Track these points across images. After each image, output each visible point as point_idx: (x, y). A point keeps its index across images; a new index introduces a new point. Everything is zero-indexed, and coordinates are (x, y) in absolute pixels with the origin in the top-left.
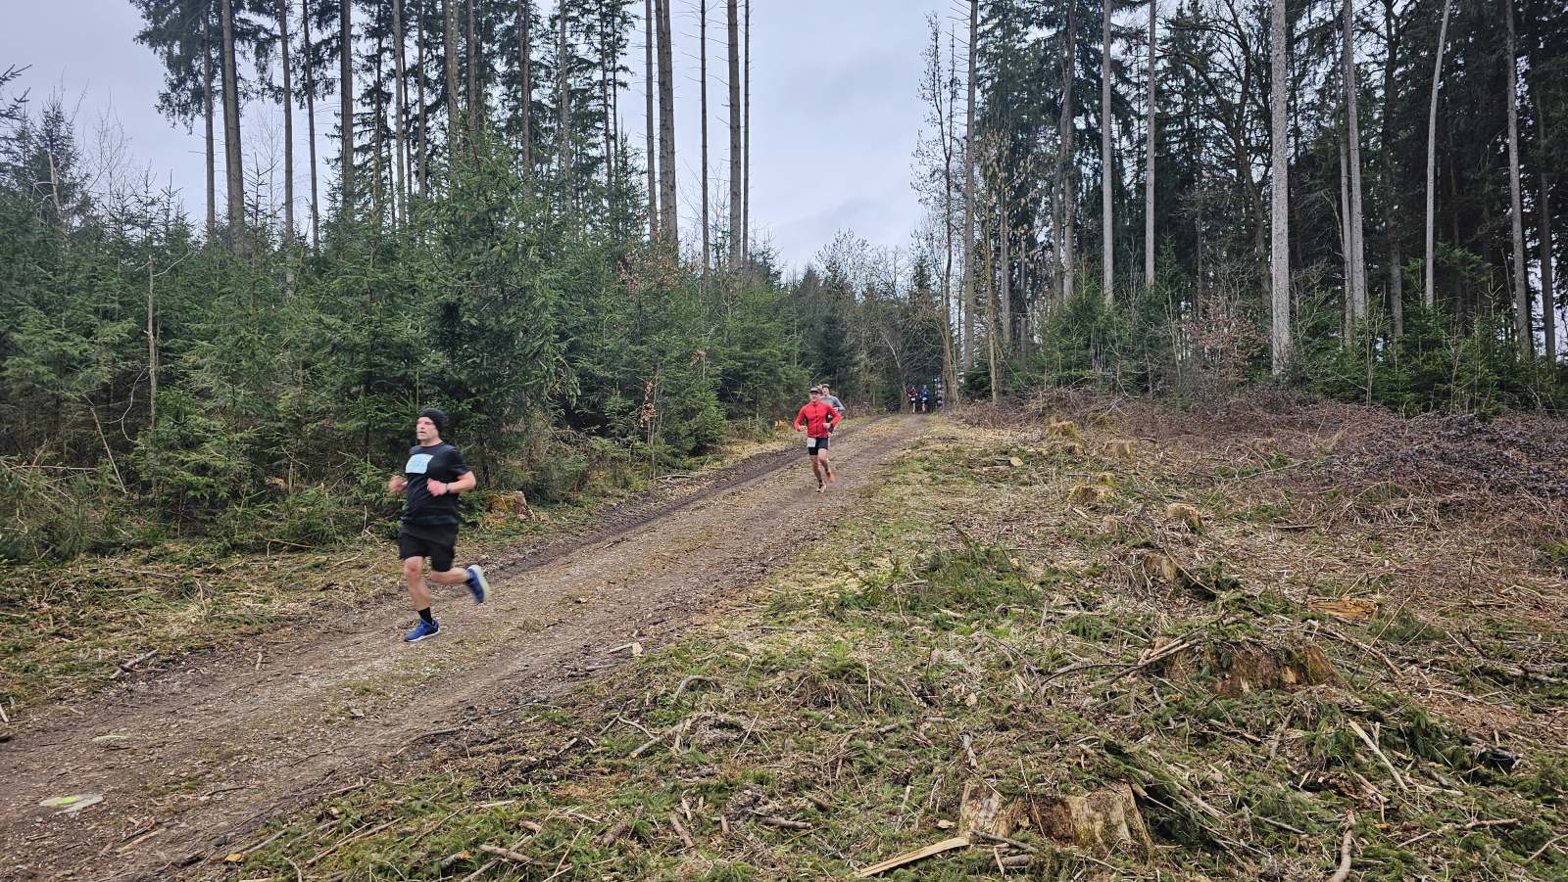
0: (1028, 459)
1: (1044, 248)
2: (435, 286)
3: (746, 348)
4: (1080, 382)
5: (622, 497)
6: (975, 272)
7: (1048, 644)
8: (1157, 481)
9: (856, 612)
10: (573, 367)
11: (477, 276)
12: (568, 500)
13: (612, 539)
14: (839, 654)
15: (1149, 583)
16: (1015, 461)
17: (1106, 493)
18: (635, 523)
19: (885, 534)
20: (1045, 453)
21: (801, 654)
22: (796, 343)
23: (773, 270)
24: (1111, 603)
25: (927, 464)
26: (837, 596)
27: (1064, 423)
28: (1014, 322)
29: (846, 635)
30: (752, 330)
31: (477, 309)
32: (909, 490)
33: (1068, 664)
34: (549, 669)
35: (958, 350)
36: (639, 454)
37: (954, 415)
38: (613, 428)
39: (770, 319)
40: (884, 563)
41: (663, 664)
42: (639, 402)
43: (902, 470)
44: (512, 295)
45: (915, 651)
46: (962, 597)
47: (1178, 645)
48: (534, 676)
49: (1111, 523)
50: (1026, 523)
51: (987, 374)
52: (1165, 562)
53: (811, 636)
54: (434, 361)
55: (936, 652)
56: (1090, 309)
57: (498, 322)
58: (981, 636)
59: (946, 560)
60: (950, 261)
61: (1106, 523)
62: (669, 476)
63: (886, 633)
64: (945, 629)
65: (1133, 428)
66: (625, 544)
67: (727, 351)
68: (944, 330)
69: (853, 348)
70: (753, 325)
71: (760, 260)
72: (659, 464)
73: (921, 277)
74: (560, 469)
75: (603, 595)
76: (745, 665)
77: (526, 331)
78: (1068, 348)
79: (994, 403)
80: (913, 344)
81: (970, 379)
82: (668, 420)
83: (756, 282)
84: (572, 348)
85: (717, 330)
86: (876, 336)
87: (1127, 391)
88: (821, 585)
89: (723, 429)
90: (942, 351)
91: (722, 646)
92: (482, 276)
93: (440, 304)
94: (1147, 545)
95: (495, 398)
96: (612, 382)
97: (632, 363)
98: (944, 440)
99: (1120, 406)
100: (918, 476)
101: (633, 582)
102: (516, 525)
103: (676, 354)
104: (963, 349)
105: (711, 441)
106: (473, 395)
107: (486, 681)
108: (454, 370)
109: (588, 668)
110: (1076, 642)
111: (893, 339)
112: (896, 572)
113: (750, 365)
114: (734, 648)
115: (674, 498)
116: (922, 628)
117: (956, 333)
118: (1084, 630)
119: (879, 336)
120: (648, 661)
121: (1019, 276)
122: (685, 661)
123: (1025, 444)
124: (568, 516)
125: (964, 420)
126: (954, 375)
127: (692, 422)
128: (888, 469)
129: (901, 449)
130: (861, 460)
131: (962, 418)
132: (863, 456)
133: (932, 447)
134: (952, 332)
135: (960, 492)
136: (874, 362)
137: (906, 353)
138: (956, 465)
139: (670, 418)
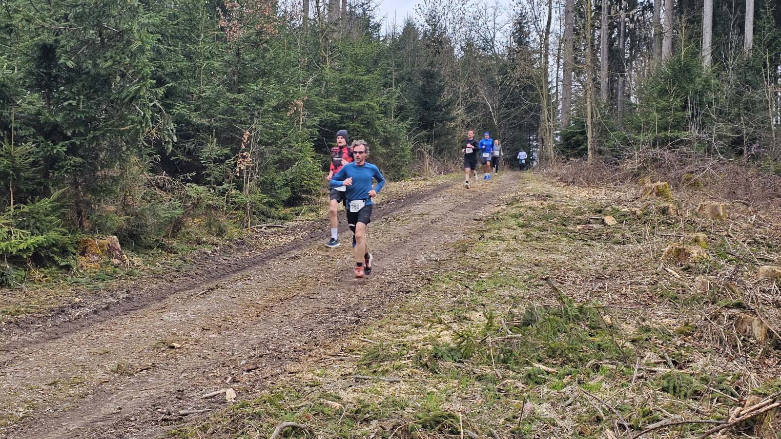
0: (622, 218)
1: (644, 9)
2: (32, 27)
3: (344, 100)
4: (676, 143)
5: (216, 245)
6: (575, 30)
7: (639, 399)
8: (749, 244)
9: (449, 364)
10: (170, 113)
11: (75, 18)
12: (162, 246)
13: (206, 286)
14: (431, 405)
15: (740, 343)
16: (610, 220)
17: (699, 253)
18: (229, 271)
19: (479, 288)
20: (639, 212)
21: (395, 404)
22: (394, 96)
23: (373, 22)
24: (701, 362)
25: (521, 221)
26: (430, 347)
27: (659, 183)
28: (611, 81)
29: (439, 386)
30: (350, 81)
31: (74, 51)
32: (503, 245)
33: (658, 420)
34: (142, 412)
35: (556, 108)
36: (234, 203)
37: (549, 173)
38: (209, 175)
39: (369, 72)
40: (478, 317)
41: (257, 410)
42: (235, 151)
43: (497, 225)
44: (110, 38)
45: (507, 403)
46: (554, 352)
47: (768, 404)
48: (128, 419)
49: (703, 283)
50: (618, 281)
51: (583, 133)
52: (756, 322)
53: (404, 386)
54: (30, 103)
55: (529, 405)
56: (689, 71)
57: (95, 65)
58: (572, 390)
59: (540, 315)
60: (550, 18)
61: (698, 283)
62: (264, 226)
63: (478, 384)
64: (537, 383)
65: (727, 190)
66: (219, 291)
67: (324, 101)
68: (542, 87)
69: (450, 103)
70: (352, 76)
71: (360, 11)
72: (254, 213)
73: (520, 32)
74: (155, 215)
75: (197, 341)
76: (339, 413)
77: (123, 76)
78: (665, 109)
79: (589, 162)
80: (511, 101)
81: (566, 138)
82: (264, 169)
83: (355, 34)
84: (169, 94)
85: (315, 80)
86: (473, 92)
87: (722, 153)
88: (415, 337)
89: (318, 181)
90: (539, 109)
91: (315, 395)
92: (79, 18)
93: (37, 45)
94: (739, 306)
95: (90, 143)
96: (209, 129)
97: (229, 111)
98: (539, 197)
99: (714, 169)
100: (512, 231)
101: (227, 329)
102: (110, 270)
103: (273, 103)
104: (560, 107)
105: (307, 192)
106: (69, 138)
107: (79, 423)
108: (50, 112)
109: (181, 412)
110: (666, 399)
111: (490, 95)
112: (489, 326)
113: (347, 117)
114: (327, 396)
115: (268, 247)
116: (514, 382)
117: (553, 91)
118: (675, 388)
119: (477, 92)
120: (242, 406)
121: (619, 35)
122: (279, 407)
123: (619, 204)
124: (162, 262)
125: (559, 178)
126: (550, 132)
127: (288, 172)
128: (482, 224)
129: (496, 205)
130: (455, 215)
131: (557, 176)
132: (458, 212)
133: (527, 204)
134: (549, 90)
135: (554, 249)
136: (471, 118)
137: (503, 110)
138: (551, 222)
139: (266, 168)
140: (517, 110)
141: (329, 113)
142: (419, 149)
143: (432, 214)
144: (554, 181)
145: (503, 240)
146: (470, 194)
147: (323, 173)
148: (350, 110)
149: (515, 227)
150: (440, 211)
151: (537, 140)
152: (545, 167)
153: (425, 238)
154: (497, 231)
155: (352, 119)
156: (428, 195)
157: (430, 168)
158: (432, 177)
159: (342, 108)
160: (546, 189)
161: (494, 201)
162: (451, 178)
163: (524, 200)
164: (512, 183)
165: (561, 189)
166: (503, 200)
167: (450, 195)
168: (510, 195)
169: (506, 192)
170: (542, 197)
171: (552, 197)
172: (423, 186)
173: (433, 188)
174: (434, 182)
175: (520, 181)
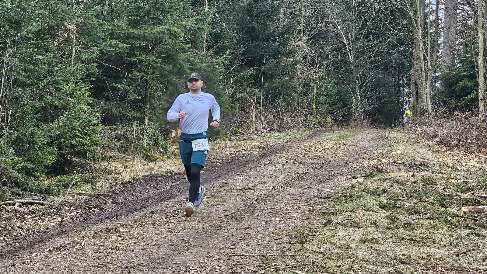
3: (134, 24)
22: (207, 19)
25: (384, 199)
32: (358, 234)
35: (434, 41)
37: (424, 133)
43: (350, 206)
51: (473, 77)
62: (18, 202)
67: (108, 26)
68: (415, 11)
69: (287, 30)
72: (5, 183)
79: (481, 118)
80: (372, 29)
81: (450, 83)
82: (19, 120)
86: (320, 16)
89: (97, 138)
90: (412, 42)
98: (411, 166)
100: (371, 215)
103: (35, 27)
104: (441, 40)
105: (79, 154)
111: (344, 19)
113: (140, 48)
115: (24, 232)
117: (432, 18)
119: (325, 15)
125: (438, 139)
126: (426, 75)
127: (53, 126)
128: (329, 204)
129: (349, 177)
130: (292, 190)
131: (436, 136)
132: (296, 186)
133: (393, 175)
134: (426, 16)
135: (428, 240)
136: (316, 52)
137: (362, 42)
138: (425, 202)
139: (22, 119)
140: (381, 42)
141: (114, 42)
142: (241, 95)
143: (258, 189)
144: (431, 143)
145: (359, 228)
146: (314, 161)
147: (103, 127)
148: (144, 38)
149: (375, 208)
150: (270, 185)
151: (409, 86)
152: (420, 125)
153: (247, 223)
154: (350, 213)
155: (146, 51)
156: (254, 161)
157: (258, 123)
158: (260, 136)
159: (132, 35)
160: (420, 155)
161: (348, 171)
162: (288, 137)
163: (389, 170)
164: (373, 145)
165: (441, 155)
166: (360, 169)
167: (286, 162)
168: (370, 163)
169: (364, 158)
170: (414, 166)
171: (428, 167)
172: (247, 149)
173: (261, 151)
174: (263, 142)
175: (384, 143)
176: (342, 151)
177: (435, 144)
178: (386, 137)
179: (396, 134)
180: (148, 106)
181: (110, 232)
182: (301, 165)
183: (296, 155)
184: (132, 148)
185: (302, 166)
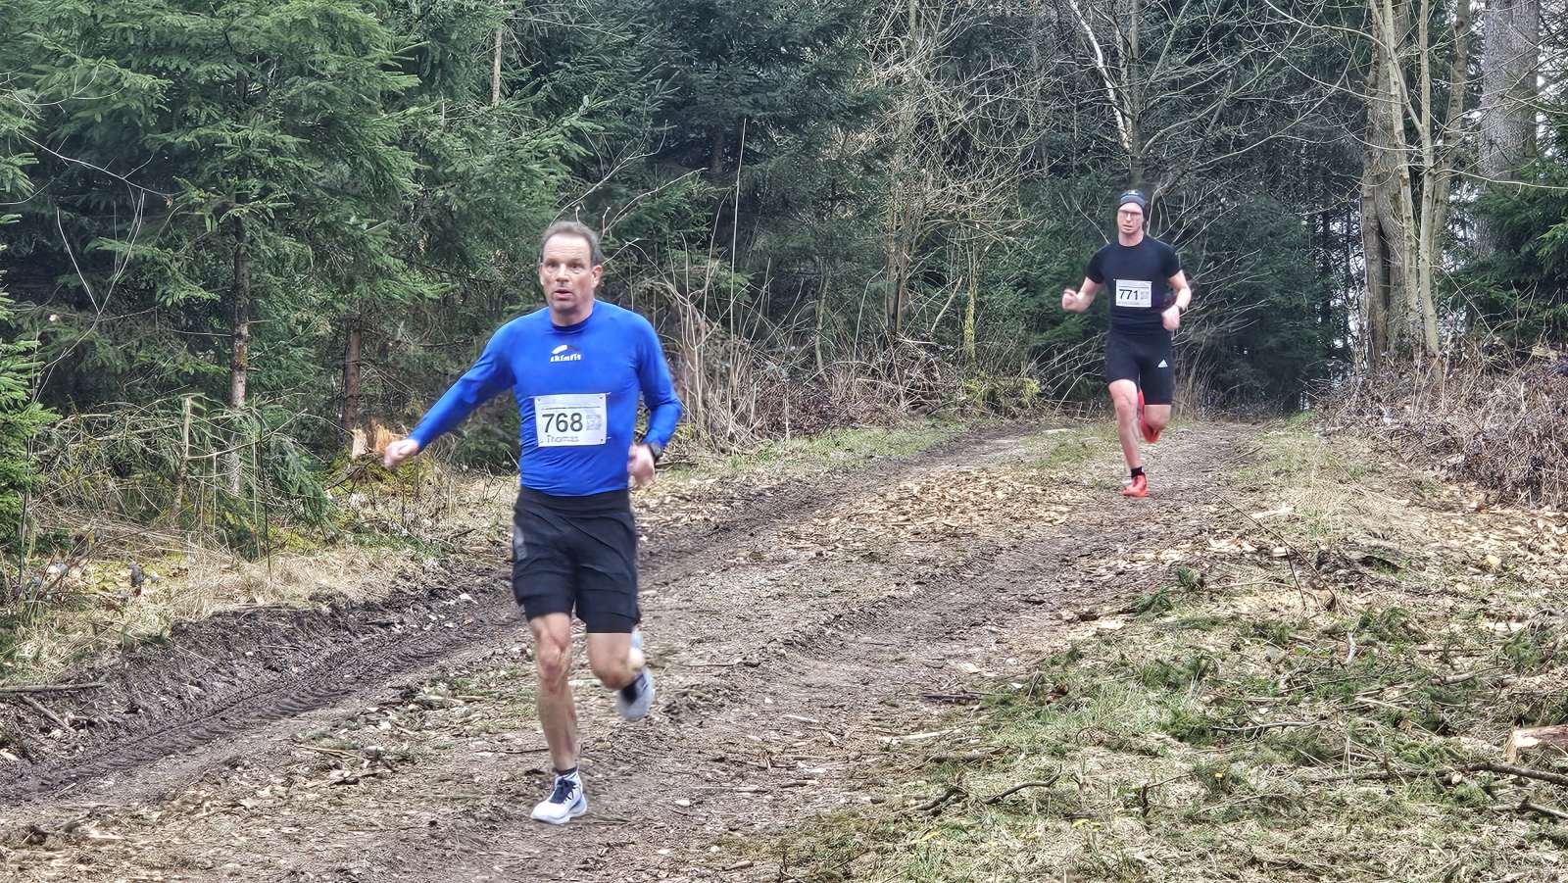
37: (1405, 433)
129: (1067, 614)
132: (838, 651)
133: (1246, 605)
138: (1364, 710)
143: (682, 666)
144: (1427, 474)
145: (1070, 818)
146: (932, 550)
149: (1153, 738)
150: (733, 650)
154: (1045, 761)
156: (682, 553)
157: (714, 398)
158: (723, 451)
159: (177, 38)
160: (1369, 522)
161: (1065, 590)
162: (839, 455)
163: (1232, 584)
164: (1185, 486)
165: (1460, 522)
166: (1118, 581)
167: (813, 554)
168: (1162, 557)
169: (1140, 538)
170: (1338, 567)
171: (1395, 569)
172: (662, 504)
173: (718, 511)
174: (734, 477)
175: (1235, 475)
176: (1054, 508)
177: (1444, 478)
178: (1251, 450)
179: (1291, 440)
180: (245, 331)
181: (46, 844)
182: (875, 566)
183: (858, 526)
184: (179, 501)
185: (878, 573)
